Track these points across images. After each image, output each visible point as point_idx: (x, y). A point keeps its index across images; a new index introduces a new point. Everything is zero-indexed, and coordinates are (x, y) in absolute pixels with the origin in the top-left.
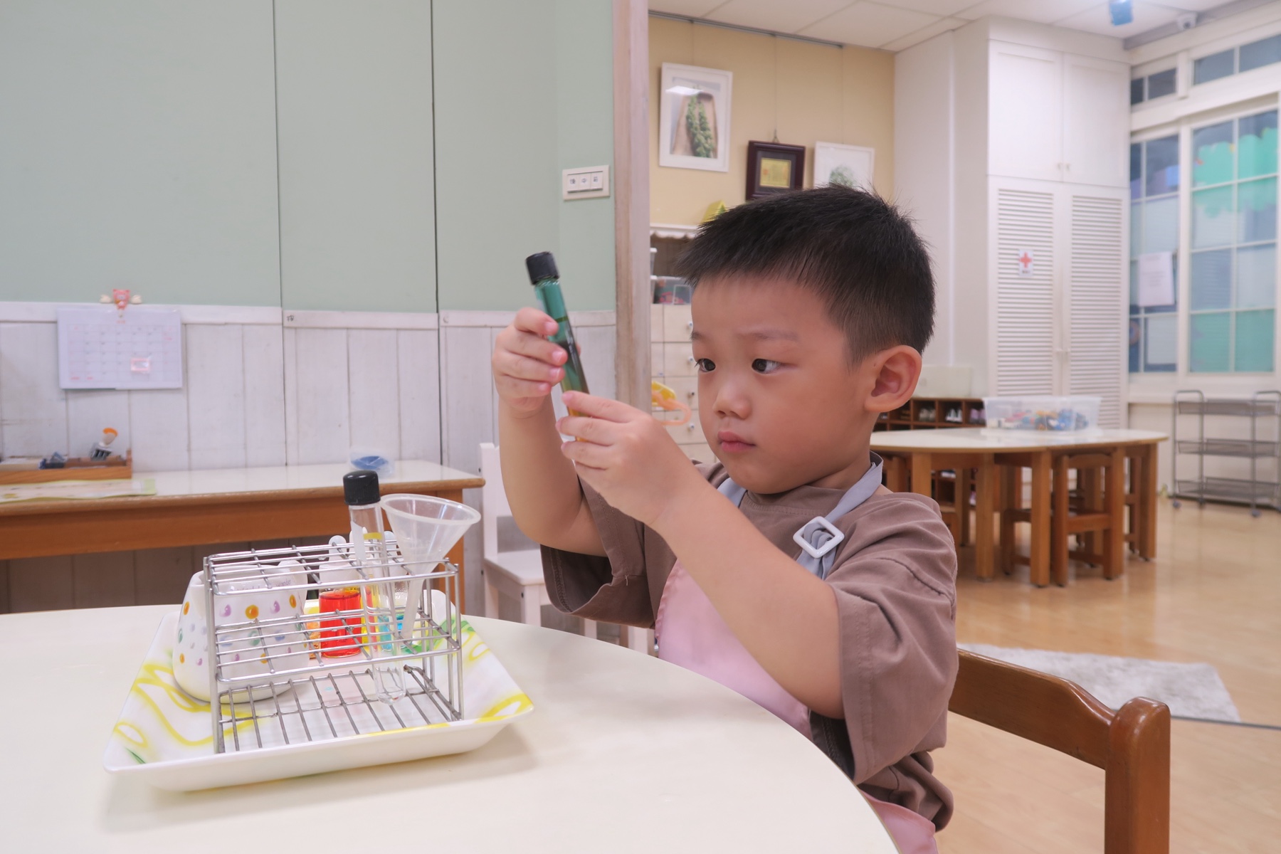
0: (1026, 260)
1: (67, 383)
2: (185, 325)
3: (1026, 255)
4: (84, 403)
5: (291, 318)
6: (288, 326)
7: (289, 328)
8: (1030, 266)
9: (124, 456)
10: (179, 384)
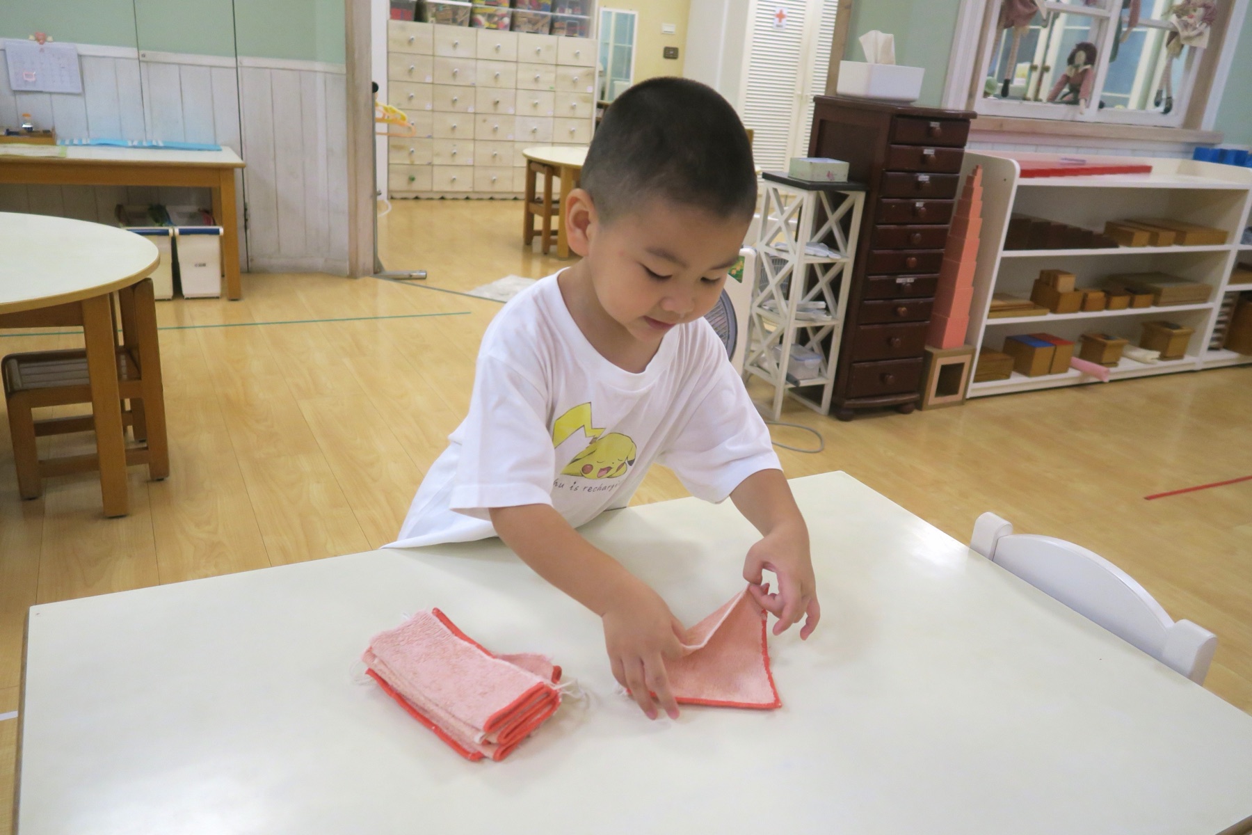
0: (781, 16)
1: (15, 87)
2: (80, 56)
3: (781, 12)
4: (25, 98)
5: (144, 56)
6: (141, 60)
7: (143, 62)
8: (784, 21)
9: (51, 129)
10: (80, 91)
